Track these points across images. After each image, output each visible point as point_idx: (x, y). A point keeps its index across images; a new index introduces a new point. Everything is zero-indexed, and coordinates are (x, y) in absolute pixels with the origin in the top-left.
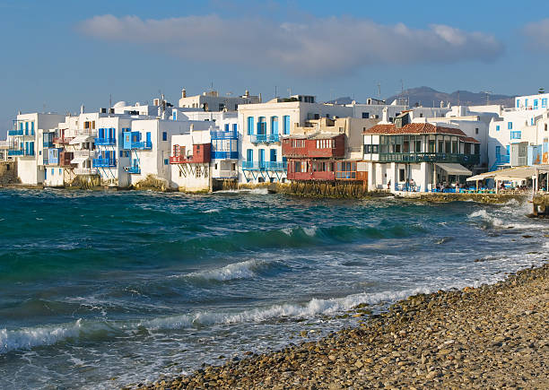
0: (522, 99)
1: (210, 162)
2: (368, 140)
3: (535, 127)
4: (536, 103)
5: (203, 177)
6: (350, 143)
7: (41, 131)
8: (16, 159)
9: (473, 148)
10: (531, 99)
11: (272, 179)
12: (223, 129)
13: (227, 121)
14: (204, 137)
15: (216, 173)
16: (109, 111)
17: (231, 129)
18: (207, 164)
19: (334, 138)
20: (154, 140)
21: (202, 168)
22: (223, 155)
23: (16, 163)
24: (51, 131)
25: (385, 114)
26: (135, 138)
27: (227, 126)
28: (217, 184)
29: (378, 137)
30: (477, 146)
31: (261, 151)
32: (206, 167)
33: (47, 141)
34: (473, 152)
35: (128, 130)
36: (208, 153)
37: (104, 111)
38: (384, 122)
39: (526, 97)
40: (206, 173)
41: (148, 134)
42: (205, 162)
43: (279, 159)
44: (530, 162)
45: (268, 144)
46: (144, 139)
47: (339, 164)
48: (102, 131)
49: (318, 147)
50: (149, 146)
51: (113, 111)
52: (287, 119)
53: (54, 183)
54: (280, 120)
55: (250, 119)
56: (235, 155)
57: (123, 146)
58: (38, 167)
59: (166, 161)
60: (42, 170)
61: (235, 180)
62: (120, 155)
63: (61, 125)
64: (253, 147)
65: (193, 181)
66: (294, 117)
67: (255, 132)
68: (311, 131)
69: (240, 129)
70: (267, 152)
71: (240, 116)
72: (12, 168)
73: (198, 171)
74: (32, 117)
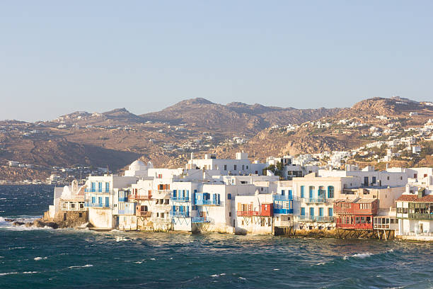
1: (274, 217)
5: (266, 226)
6: (381, 205)
7: (116, 190)
8: (88, 209)
11: (320, 228)
12: (280, 193)
13: (283, 188)
14: (267, 199)
17: (287, 194)
18: (271, 217)
19: (372, 203)
20: (223, 199)
21: (267, 220)
23: (87, 212)
24: (126, 189)
25: (407, 188)
27: (283, 192)
28: (278, 231)
29: (407, 203)
31: (312, 209)
32: (269, 219)
33: (122, 197)
38: (407, 193)
40: (269, 223)
41: (217, 195)
43: (325, 214)
45: (317, 204)
46: (213, 198)
47: (375, 218)
49: (361, 208)
50: (218, 203)
52: (331, 188)
53: (128, 228)
54: (326, 189)
55: (302, 187)
56: (291, 211)
57: (195, 203)
58: (114, 216)
59: (230, 214)
60: (116, 218)
61: (292, 227)
62: (193, 209)
63: (134, 186)
64: (306, 206)
65: (259, 229)
66: (337, 187)
67: (306, 196)
68: (352, 197)
69: (295, 194)
70: (316, 210)
71: (294, 185)
72: (84, 216)
73: (263, 221)
74: (108, 179)
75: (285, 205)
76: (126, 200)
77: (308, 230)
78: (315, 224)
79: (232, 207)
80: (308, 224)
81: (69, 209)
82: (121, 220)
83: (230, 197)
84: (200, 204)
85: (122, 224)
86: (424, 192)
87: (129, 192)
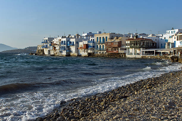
0: (168, 31)
1: (88, 49)
2: (127, 42)
3: (172, 39)
4: (172, 32)
5: (86, 52)
6: (123, 43)
7: (49, 42)
8: (44, 49)
9: (155, 44)
10: (171, 31)
11: (103, 53)
12: (91, 40)
13: (92, 39)
14: (86, 42)
15: (89, 51)
16: (64, 37)
17: (93, 40)
18: (87, 49)
19: (118, 42)
20: (74, 44)
22: (91, 47)
25: (131, 36)
26: (70, 43)
27: (92, 40)
28: (89, 54)
30: (156, 44)
31: (100, 46)
33: (50, 44)
34: (155, 45)
35: (69, 41)
36: (87, 46)
37: (63, 36)
38: (131, 37)
39: (169, 31)
41: (73, 42)
42: (86, 48)
43: (105, 48)
44: (170, 47)
45: (102, 44)
46: (72, 43)
47: (119, 48)
48: (62, 41)
49: (114, 44)
50: (73, 45)
51: (65, 37)
52: (106, 37)
53: (52, 54)
54: (105, 38)
55: (98, 38)
56: (94, 47)
57: (67, 45)
58: (48, 50)
59: (77, 49)
60: (49, 51)
61: (94, 53)
62: (67, 47)
63: (53, 40)
64: (98, 45)
65: (84, 53)
66: (108, 37)
67: (99, 41)
68: (112, 40)
69: (95, 40)
70: (102, 46)
71: (95, 37)
72: (43, 51)
73: (85, 51)
74: (47, 39)
75: (91, 44)
76: (51, 45)
77: (99, 54)
78: (101, 52)
79: (78, 46)
80: (99, 52)
81: (39, 49)
82: (51, 52)
83: (77, 43)
84: (69, 45)
85: (51, 53)
86: (137, 37)
87: (52, 42)
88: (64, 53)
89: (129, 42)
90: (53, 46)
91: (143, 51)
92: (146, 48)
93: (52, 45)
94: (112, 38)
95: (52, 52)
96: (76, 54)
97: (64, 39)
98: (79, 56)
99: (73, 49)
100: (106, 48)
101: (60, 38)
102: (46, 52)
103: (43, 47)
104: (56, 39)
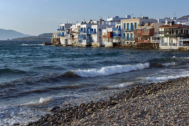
1: (112, 38)
2: (160, 30)
5: (110, 42)
6: (155, 31)
7: (66, 29)
8: (60, 37)
11: (131, 43)
14: (110, 30)
15: (114, 41)
16: (84, 23)
17: (119, 27)
18: (111, 38)
19: (150, 30)
20: (97, 31)
21: (110, 40)
22: (116, 35)
23: (60, 38)
25: (166, 22)
26: (91, 30)
27: (117, 26)
28: (115, 44)
29: (164, 29)
32: (111, 39)
33: (67, 32)
35: (90, 28)
36: (112, 35)
37: (83, 22)
38: (166, 24)
41: (95, 29)
43: (133, 36)
45: (130, 32)
46: (94, 31)
47: (151, 37)
48: (82, 29)
49: (145, 32)
50: (95, 33)
51: (85, 22)
52: (136, 23)
54: (134, 24)
55: (125, 24)
56: (120, 35)
57: (88, 33)
59: (100, 37)
60: (66, 40)
61: (120, 43)
62: (87, 35)
63: (71, 27)
64: (125, 33)
65: (108, 44)
66: (138, 23)
67: (126, 28)
68: (143, 27)
69: (121, 27)
70: (129, 34)
71: (121, 23)
72: (59, 40)
73: (109, 40)
74: (64, 25)
75: (117, 32)
77: (126, 44)
78: (129, 41)
79: (101, 34)
80: (126, 41)
81: (55, 37)
82: (68, 41)
83: (100, 30)
84: (89, 33)
85: (68, 43)
86: (173, 23)
87: (69, 30)
88: (84, 43)
89: (163, 30)
90: (71, 34)
91: (181, 42)
92: (185, 37)
93: (69, 33)
94: (142, 25)
95: (70, 42)
96: (99, 45)
97: (84, 26)
98: (102, 46)
99: (95, 38)
100: (135, 36)
101: (79, 24)
102: (63, 42)
103: (59, 35)
104: (75, 25)
